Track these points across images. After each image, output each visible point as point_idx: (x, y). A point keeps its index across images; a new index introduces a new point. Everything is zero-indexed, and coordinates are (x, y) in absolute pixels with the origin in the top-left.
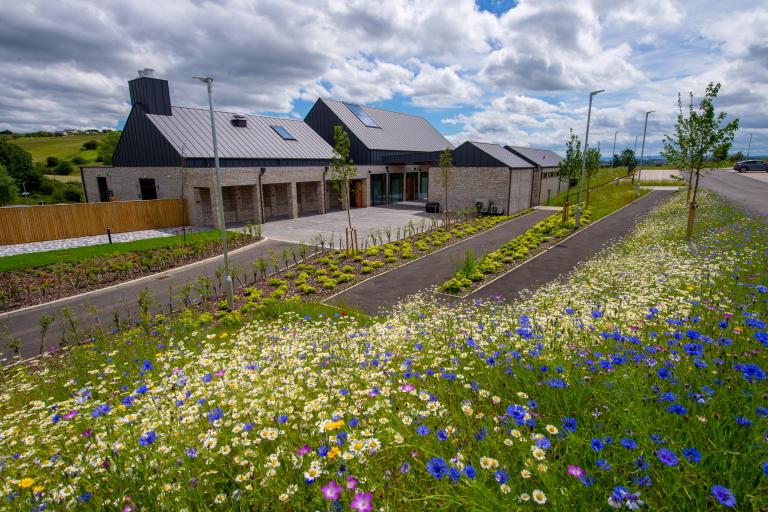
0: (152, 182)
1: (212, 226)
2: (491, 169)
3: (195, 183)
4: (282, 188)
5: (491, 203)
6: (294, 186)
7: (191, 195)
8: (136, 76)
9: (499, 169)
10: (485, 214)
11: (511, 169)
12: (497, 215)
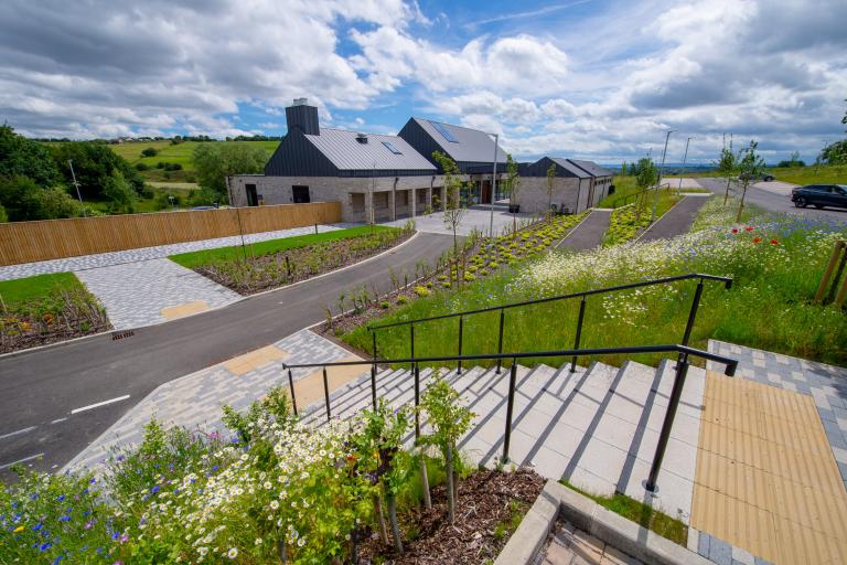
0: (306, 188)
1: (364, 222)
2: (565, 179)
3: (350, 189)
4: (406, 193)
5: (563, 206)
6: (414, 191)
7: (345, 199)
8: (291, 104)
9: (571, 179)
10: (561, 214)
11: (580, 179)
12: (567, 214)
